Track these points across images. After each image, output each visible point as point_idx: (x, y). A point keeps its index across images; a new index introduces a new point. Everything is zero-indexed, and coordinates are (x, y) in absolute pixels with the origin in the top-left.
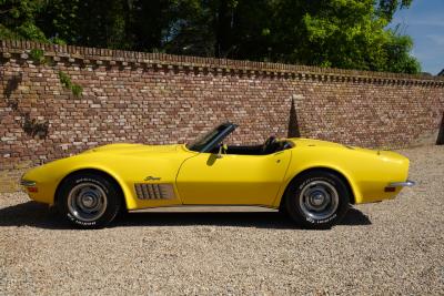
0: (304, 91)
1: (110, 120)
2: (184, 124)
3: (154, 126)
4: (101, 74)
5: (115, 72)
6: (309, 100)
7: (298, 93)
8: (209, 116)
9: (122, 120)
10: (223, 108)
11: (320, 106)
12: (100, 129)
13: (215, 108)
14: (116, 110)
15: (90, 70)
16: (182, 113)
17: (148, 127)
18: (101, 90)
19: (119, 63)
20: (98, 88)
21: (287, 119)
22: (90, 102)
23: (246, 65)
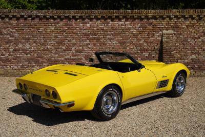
0: (175, 27)
1: (20, 45)
2: (69, 48)
3: (48, 50)
4: (14, 22)
5: (22, 21)
6: (180, 34)
7: (167, 29)
8: (87, 44)
9: (28, 46)
10: (98, 40)
11: (194, 38)
12: (15, 50)
13: (91, 40)
14: (24, 41)
15: (7, 20)
16: (66, 43)
17: (44, 50)
18: (14, 31)
19: (22, 16)
20: (13, 29)
21: (157, 47)
22: (8, 36)
23: (114, 13)
